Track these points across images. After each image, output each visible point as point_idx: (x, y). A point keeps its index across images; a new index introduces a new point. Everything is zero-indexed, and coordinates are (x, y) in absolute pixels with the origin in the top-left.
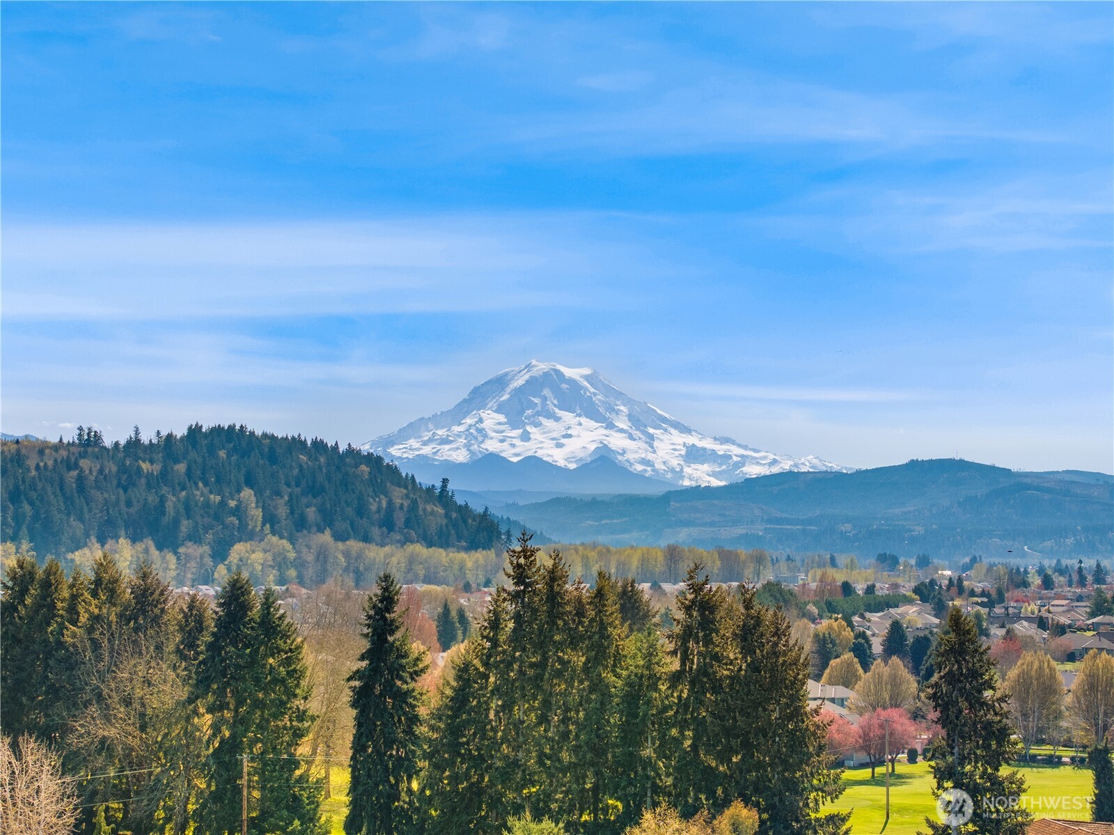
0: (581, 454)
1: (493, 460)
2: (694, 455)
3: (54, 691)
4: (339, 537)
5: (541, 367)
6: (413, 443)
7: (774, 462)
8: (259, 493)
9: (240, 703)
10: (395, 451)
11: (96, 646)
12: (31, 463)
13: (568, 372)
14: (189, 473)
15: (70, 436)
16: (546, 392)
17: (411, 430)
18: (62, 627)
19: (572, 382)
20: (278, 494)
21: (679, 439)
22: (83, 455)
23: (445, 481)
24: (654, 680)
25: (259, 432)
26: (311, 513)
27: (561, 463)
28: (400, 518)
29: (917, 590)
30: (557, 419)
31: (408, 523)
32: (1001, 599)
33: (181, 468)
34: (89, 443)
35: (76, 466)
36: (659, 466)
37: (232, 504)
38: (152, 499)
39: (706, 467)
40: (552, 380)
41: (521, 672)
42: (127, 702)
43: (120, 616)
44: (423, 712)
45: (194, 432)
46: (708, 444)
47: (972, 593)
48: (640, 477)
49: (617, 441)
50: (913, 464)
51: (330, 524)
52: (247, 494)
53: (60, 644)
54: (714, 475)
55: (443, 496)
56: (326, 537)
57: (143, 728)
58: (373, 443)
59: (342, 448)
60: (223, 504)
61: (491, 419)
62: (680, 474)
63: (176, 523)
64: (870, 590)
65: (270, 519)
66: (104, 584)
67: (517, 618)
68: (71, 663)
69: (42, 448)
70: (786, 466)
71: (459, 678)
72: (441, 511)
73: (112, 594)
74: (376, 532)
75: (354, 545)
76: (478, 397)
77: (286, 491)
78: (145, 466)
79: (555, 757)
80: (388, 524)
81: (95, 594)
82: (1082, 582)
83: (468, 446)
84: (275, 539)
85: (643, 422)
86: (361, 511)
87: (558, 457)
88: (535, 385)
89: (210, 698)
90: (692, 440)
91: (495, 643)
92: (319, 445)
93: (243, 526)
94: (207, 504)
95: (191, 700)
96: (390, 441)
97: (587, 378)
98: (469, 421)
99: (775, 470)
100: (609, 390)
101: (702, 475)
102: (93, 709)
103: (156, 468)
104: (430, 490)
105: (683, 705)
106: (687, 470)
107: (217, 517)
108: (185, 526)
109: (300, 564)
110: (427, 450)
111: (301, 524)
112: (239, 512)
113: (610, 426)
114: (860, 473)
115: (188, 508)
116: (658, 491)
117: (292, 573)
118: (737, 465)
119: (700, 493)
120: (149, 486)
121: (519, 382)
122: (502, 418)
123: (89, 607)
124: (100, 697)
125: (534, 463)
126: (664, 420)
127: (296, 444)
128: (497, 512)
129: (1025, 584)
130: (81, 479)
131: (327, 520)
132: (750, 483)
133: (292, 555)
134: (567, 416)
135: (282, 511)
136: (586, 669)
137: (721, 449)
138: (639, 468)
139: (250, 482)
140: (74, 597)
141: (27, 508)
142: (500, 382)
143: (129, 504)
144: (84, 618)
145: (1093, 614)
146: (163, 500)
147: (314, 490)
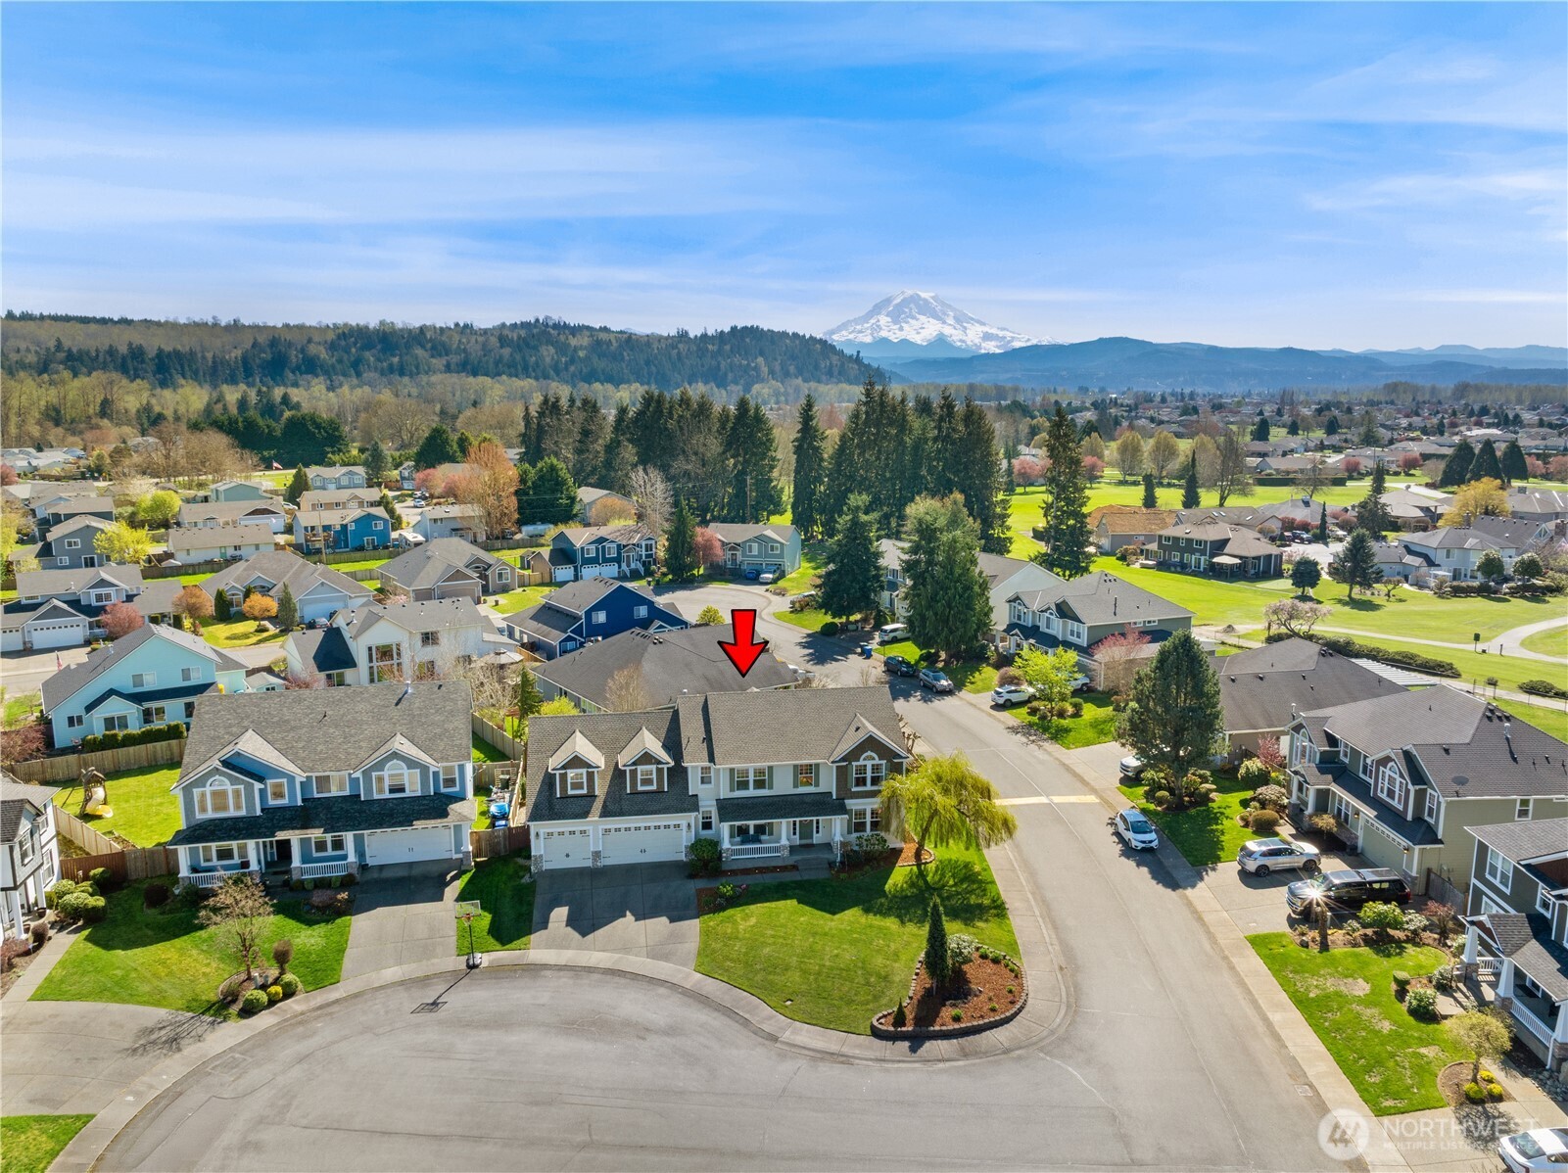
0: (929, 337)
1: (885, 341)
2: (987, 337)
3: (663, 449)
4: (805, 380)
5: (909, 292)
6: (844, 333)
7: (1029, 340)
8: (766, 359)
9: (746, 454)
10: (835, 337)
11: (681, 429)
12: (655, 346)
13: (923, 295)
14: (731, 350)
15: (673, 333)
16: (912, 306)
17: (843, 326)
18: (666, 421)
19: (925, 300)
20: (776, 359)
21: (980, 329)
22: (680, 342)
23: (858, 352)
24: (926, 440)
25: (765, 329)
26: (792, 369)
27: (919, 342)
28: (836, 371)
29: (1092, 404)
30: (917, 320)
31: (840, 373)
32: (1136, 408)
33: (727, 347)
34: (683, 336)
35: (677, 347)
36: (969, 343)
37: (753, 365)
38: (714, 363)
39: (993, 343)
40: (914, 299)
41: (868, 438)
42: (696, 454)
43: (692, 415)
44: (826, 456)
45: (734, 329)
46: (994, 331)
47: (1122, 406)
48: (959, 348)
49: (947, 331)
50: (1101, 339)
51: (801, 375)
52: (760, 360)
53: (666, 429)
54: (997, 347)
55: (858, 360)
56: (799, 381)
57: (704, 465)
58: (825, 334)
59: (807, 336)
60: (748, 365)
61: (884, 320)
62: (980, 347)
63: (726, 375)
64: (1070, 404)
65: (772, 372)
66: (685, 401)
67: (867, 413)
68: (670, 437)
69: (660, 338)
70: (1034, 342)
71: (841, 440)
72: (856, 367)
73: (688, 405)
74: (824, 378)
75: (813, 385)
76: (877, 309)
77: (779, 358)
78: (710, 347)
79: (883, 476)
80: (830, 373)
81: (680, 406)
82: (1182, 400)
83: (872, 334)
84: (774, 382)
85: (961, 320)
86: (817, 367)
87: (918, 339)
88: (906, 302)
89: (732, 452)
90: (986, 329)
91: (857, 425)
92: (795, 335)
93: (758, 376)
94: (741, 365)
95: (724, 453)
96: (833, 332)
97: (933, 298)
98: (872, 321)
99: (1029, 344)
100: (943, 304)
101: (992, 347)
102: (681, 457)
103: (715, 348)
104: (851, 356)
105: (939, 451)
106: (983, 345)
107: (745, 372)
108: (730, 376)
109: (786, 394)
110: (851, 336)
111: (787, 374)
112: (756, 369)
113: (944, 322)
114: (1072, 345)
115: (731, 367)
116: (969, 355)
117: (783, 398)
118: (1009, 342)
119: (989, 356)
120: (712, 357)
121: (898, 300)
122: (889, 319)
123: (678, 411)
124: (684, 452)
125: (905, 342)
126: (972, 319)
127: (784, 334)
128: (885, 366)
129: (1151, 401)
130: (679, 354)
131: (800, 372)
132: (1014, 350)
133: (782, 390)
134: (922, 318)
135: (777, 368)
136: (897, 435)
137: (1001, 334)
138: (959, 344)
139: (762, 354)
140: (671, 407)
141: (653, 368)
142: (888, 301)
143: (703, 366)
144: (675, 417)
145: (1181, 416)
146: (719, 363)
147: (793, 358)
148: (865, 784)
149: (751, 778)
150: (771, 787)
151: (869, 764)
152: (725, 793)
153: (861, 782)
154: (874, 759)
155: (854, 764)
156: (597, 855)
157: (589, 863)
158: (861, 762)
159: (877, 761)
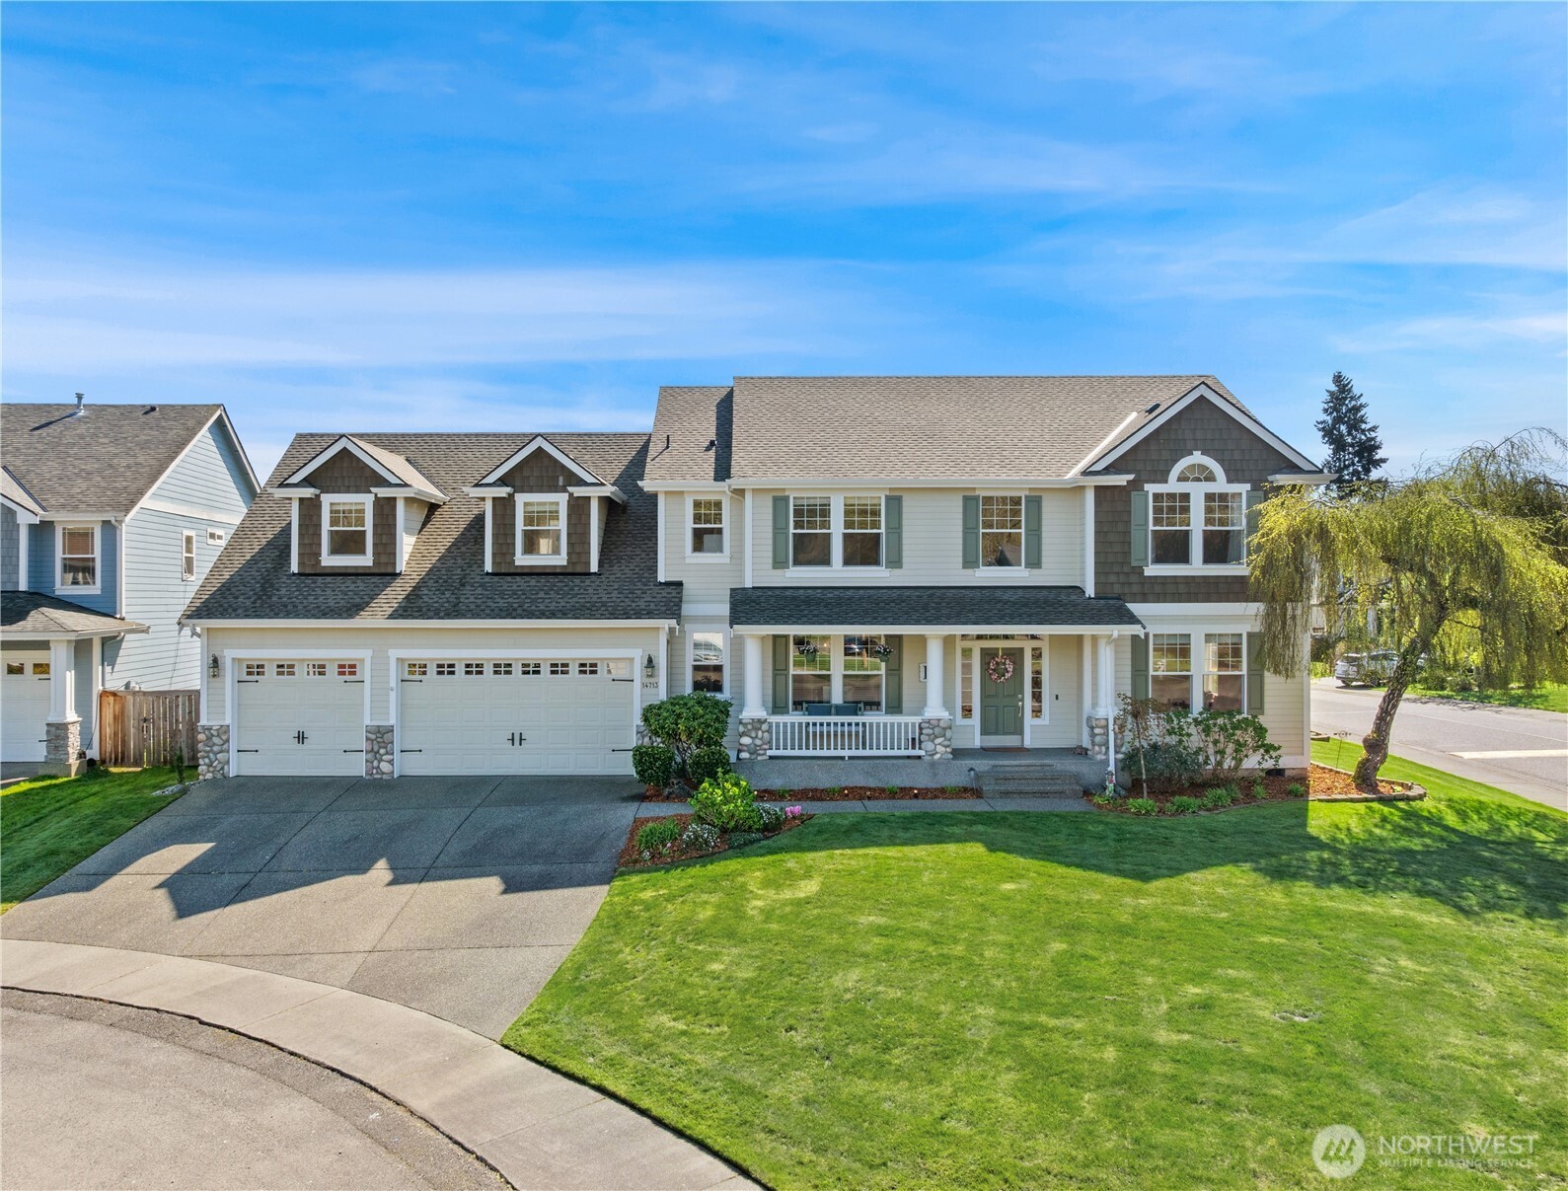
148: (1184, 558)
149: (837, 529)
150: (896, 562)
151: (1197, 492)
152: (759, 571)
153: (1173, 548)
154: (1211, 478)
155: (1152, 488)
156: (380, 739)
157: (356, 767)
158: (1173, 486)
159: (1221, 485)
